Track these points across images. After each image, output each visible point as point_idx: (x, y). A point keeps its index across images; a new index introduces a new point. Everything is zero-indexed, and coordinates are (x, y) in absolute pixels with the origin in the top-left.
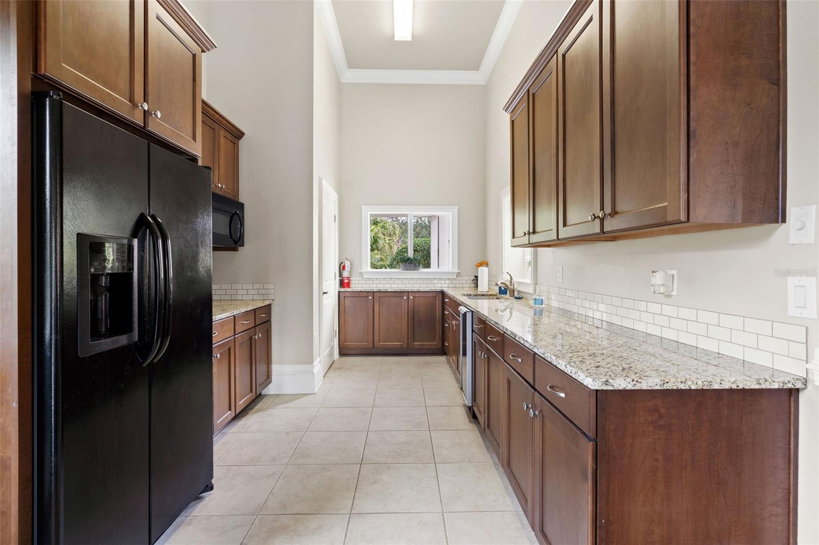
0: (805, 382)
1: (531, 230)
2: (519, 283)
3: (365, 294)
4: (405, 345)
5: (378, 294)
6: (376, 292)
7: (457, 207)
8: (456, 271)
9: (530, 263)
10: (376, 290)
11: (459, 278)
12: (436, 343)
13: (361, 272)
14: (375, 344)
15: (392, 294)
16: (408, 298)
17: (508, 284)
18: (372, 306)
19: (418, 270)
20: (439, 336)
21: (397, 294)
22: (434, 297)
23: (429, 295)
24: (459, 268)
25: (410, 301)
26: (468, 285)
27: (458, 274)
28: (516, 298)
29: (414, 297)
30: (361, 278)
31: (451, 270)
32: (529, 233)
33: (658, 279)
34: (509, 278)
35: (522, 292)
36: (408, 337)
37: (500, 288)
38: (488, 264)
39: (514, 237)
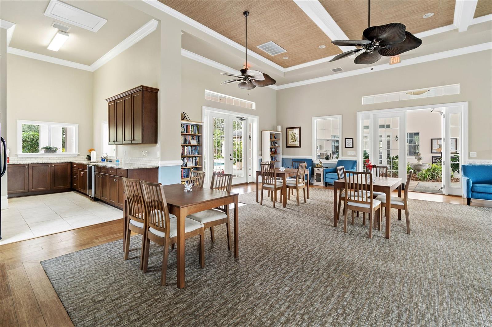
0: (159, 166)
1: (116, 140)
2: (110, 157)
3: (22, 166)
4: (49, 189)
5: (32, 165)
6: (30, 164)
7: (78, 125)
8: (78, 153)
9: (114, 150)
10: (30, 163)
11: (79, 156)
12: (68, 186)
13: (17, 155)
14: (30, 190)
15: (41, 165)
16: (51, 166)
17: (106, 157)
18: (27, 171)
19: (55, 153)
20: (69, 183)
21: (45, 165)
22: (66, 165)
23: (64, 164)
24: (79, 152)
25: (52, 168)
26: (84, 160)
27: (79, 155)
28: (109, 162)
29: (54, 166)
30: (16, 158)
31: (74, 153)
32: (115, 141)
33: (143, 153)
34: (106, 155)
35: (111, 160)
36: (51, 184)
37: (102, 159)
38: (94, 150)
39: (109, 141)
